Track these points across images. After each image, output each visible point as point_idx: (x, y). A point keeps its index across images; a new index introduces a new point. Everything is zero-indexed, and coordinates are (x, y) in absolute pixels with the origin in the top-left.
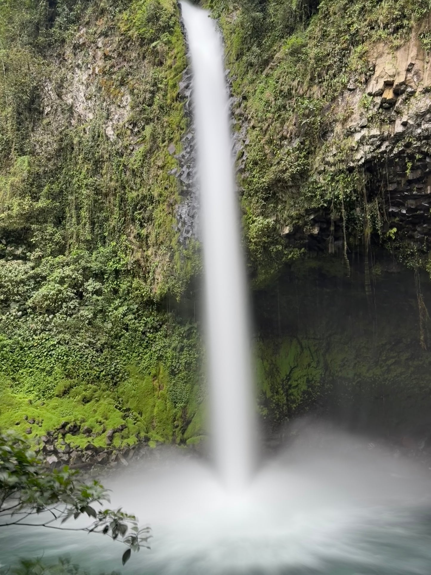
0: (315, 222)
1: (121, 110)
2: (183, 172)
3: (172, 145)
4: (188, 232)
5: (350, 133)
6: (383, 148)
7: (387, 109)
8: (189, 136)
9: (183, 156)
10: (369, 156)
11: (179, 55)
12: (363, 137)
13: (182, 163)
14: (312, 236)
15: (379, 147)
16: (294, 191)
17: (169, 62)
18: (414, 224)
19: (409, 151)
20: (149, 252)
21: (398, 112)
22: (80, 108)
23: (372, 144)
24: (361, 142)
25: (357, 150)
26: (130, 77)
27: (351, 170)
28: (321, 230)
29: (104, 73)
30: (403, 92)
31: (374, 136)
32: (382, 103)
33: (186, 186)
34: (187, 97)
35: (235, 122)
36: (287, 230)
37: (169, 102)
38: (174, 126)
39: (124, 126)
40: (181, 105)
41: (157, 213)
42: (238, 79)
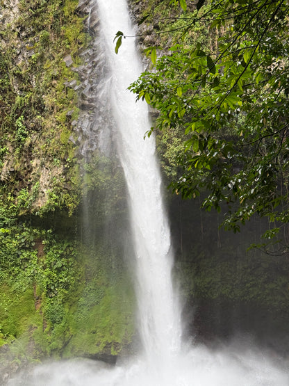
1: (8, 11)
2: (85, 86)
3: (69, 58)
8: (90, 52)
9: (84, 71)
13: (83, 77)
20: (34, 163)
33: (89, 100)
34: (88, 13)
35: (145, 48)
37: (67, 13)
38: (71, 39)
39: (10, 28)
40: (80, 20)
41: (48, 123)
42: (149, 9)
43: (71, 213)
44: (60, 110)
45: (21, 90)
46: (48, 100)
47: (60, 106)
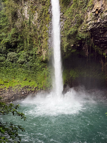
0: (79, 43)
1: (35, 16)
2: (49, 31)
3: (47, 25)
4: (50, 46)
5: (87, 22)
6: (95, 26)
7: (96, 16)
8: (51, 23)
9: (49, 28)
10: (91, 28)
11: (48, 2)
12: (90, 23)
14: (78, 46)
15: (94, 26)
16: (74, 36)
17: (46, 4)
18: (101, 44)
19: (101, 27)
20: (42, 50)
21: (99, 17)
22: (26, 16)
23: (92, 25)
24: (90, 24)
25: (89, 26)
26: (37, 8)
27: (87, 31)
28: (80, 45)
29: (31, 7)
30: (100, 12)
31: (93, 23)
32: (95, 15)
33: (50, 35)
34: (50, 13)
35: (61, 19)
36: (72, 45)
37: (46, 14)
38: (47, 20)
39: (36, 20)
40: (49, 15)
41: (44, 41)
42: (62, 9)
43: (48, 60)
44: (45, 38)
45: (39, 34)
46: (43, 36)
47: (45, 37)
